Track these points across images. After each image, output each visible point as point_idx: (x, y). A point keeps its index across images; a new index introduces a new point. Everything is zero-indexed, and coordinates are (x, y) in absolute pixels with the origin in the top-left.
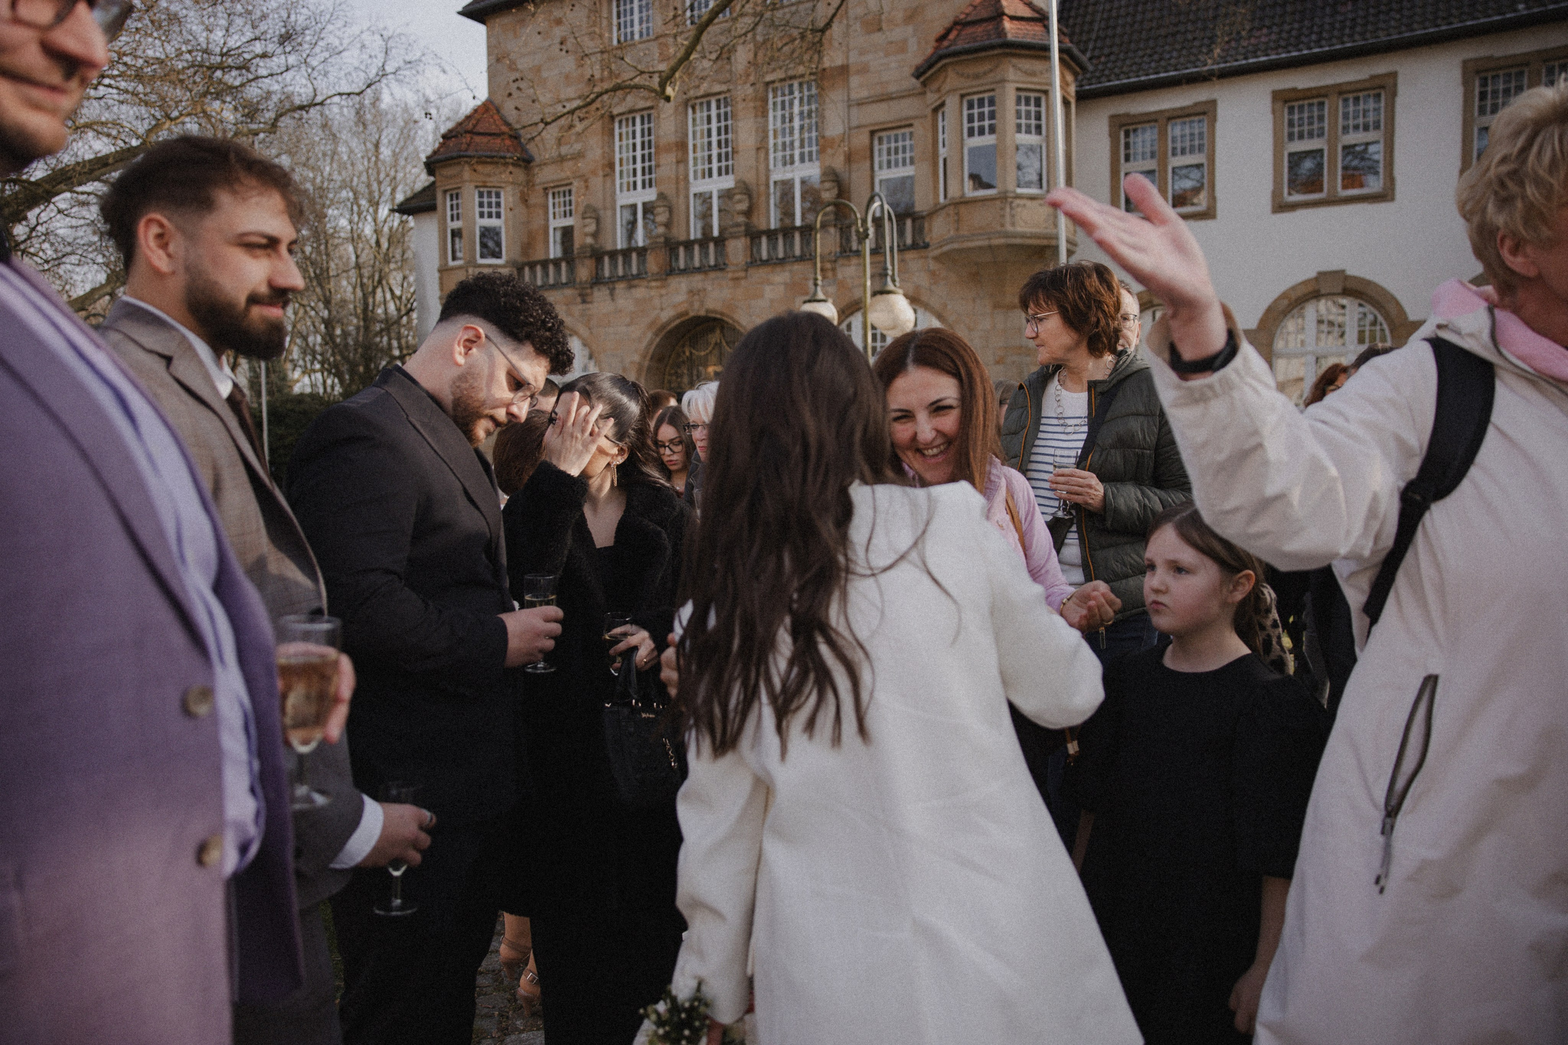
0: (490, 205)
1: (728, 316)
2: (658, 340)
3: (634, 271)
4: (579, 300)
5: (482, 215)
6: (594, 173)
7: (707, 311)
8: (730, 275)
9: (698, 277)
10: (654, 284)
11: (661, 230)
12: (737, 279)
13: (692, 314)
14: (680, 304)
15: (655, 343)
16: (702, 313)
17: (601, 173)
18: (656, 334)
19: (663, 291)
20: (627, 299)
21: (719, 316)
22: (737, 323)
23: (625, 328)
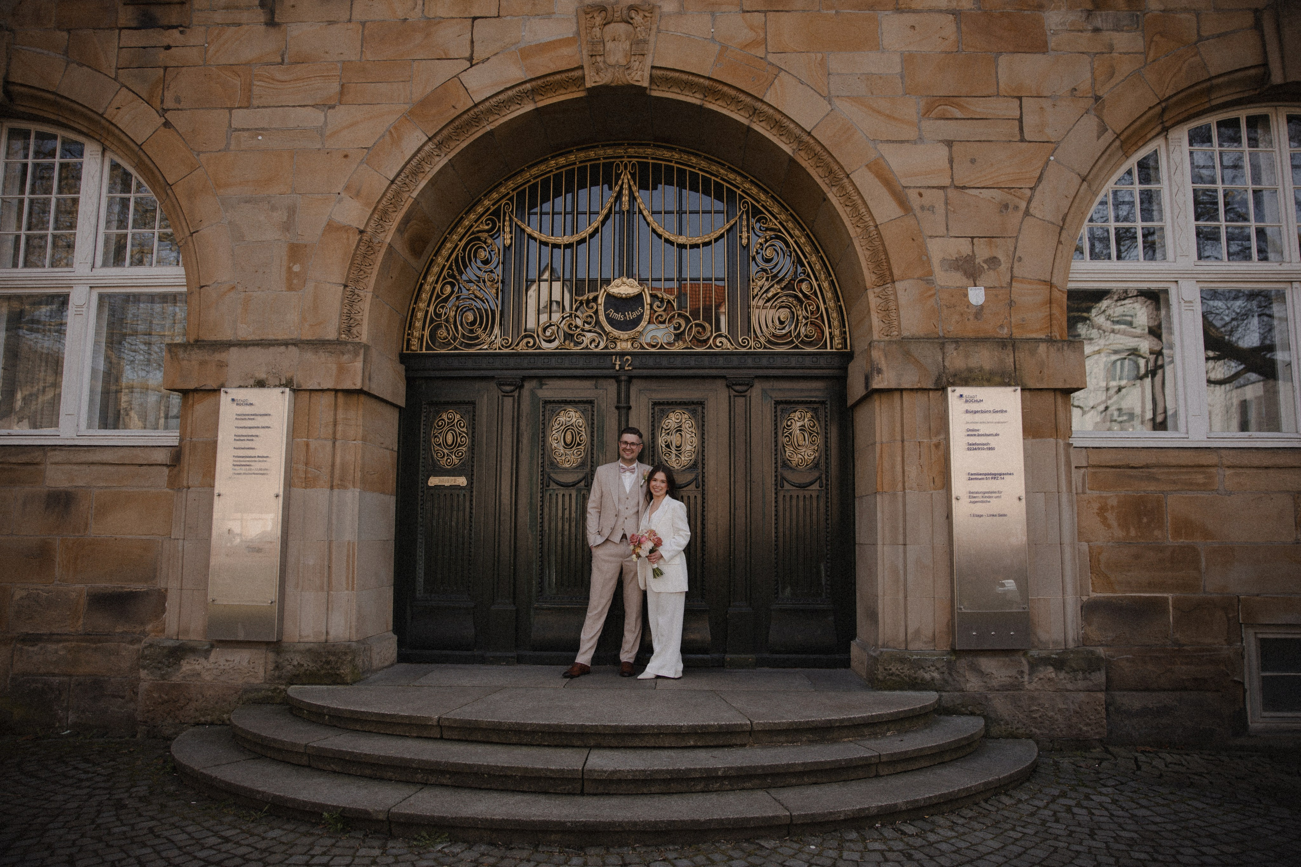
2: (443, 162)
13: (595, 81)
14: (540, 49)
15: (433, 170)
19: (482, 6)
20: (331, 23)
21: (694, 99)
22: (768, 119)
23: (315, 117)
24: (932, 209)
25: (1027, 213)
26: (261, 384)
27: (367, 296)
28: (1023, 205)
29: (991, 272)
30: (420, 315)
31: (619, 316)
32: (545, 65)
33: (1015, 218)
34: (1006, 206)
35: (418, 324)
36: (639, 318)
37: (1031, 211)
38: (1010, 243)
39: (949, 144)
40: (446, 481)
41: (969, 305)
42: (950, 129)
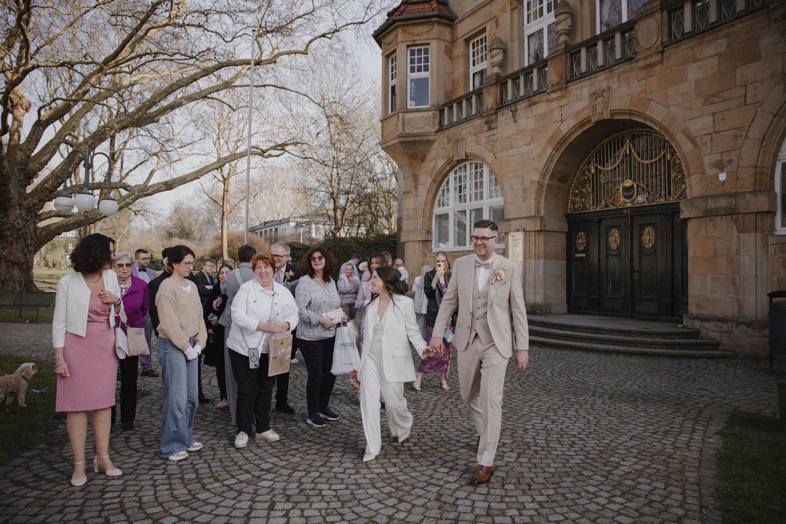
0: (419, 61)
1: (637, 114)
2: (558, 155)
3: (535, 88)
4: (486, 128)
5: (412, 70)
6: (503, 10)
7: (613, 112)
8: (641, 64)
9: (601, 77)
10: (553, 95)
11: (563, 38)
12: (651, 66)
13: (594, 119)
14: (579, 112)
15: (556, 159)
16: (606, 116)
17: (509, 8)
18: (556, 149)
19: (564, 101)
20: (528, 118)
21: (627, 117)
22: (649, 120)
23: (526, 148)
24: (705, 144)
25: (746, 137)
26: (518, 230)
27: (543, 200)
28: (744, 134)
29: (729, 166)
30: (570, 201)
31: (627, 194)
32: (581, 117)
33: (740, 141)
34: (737, 136)
35: (570, 204)
36: (633, 194)
37: (749, 135)
38: (738, 151)
39: (713, 114)
40: (580, 255)
41: (719, 181)
42: (713, 108)
